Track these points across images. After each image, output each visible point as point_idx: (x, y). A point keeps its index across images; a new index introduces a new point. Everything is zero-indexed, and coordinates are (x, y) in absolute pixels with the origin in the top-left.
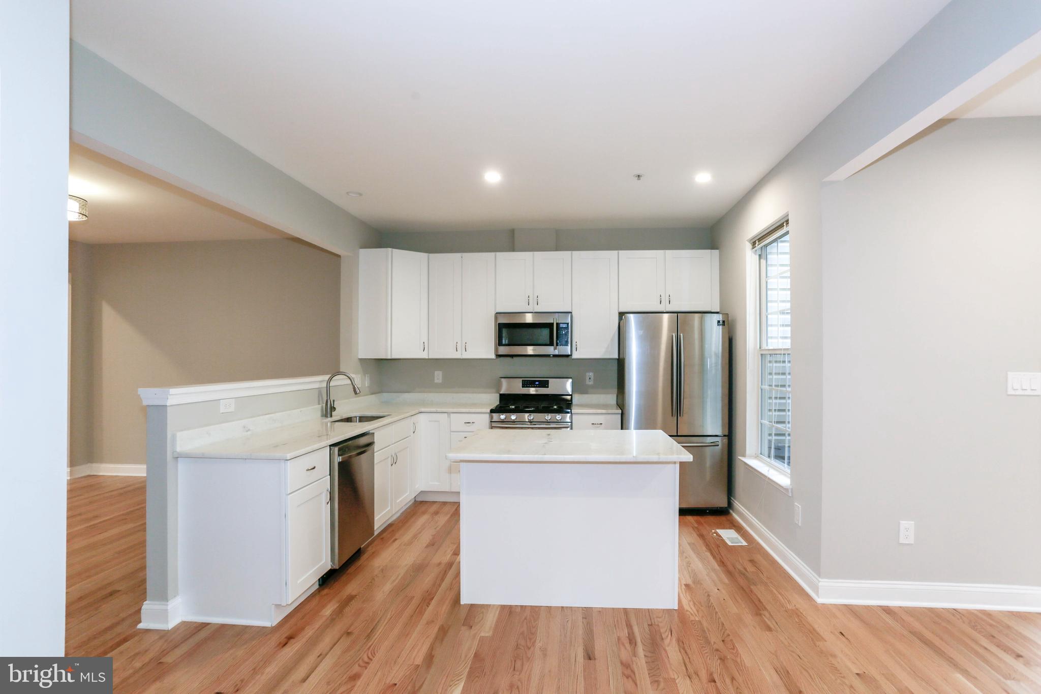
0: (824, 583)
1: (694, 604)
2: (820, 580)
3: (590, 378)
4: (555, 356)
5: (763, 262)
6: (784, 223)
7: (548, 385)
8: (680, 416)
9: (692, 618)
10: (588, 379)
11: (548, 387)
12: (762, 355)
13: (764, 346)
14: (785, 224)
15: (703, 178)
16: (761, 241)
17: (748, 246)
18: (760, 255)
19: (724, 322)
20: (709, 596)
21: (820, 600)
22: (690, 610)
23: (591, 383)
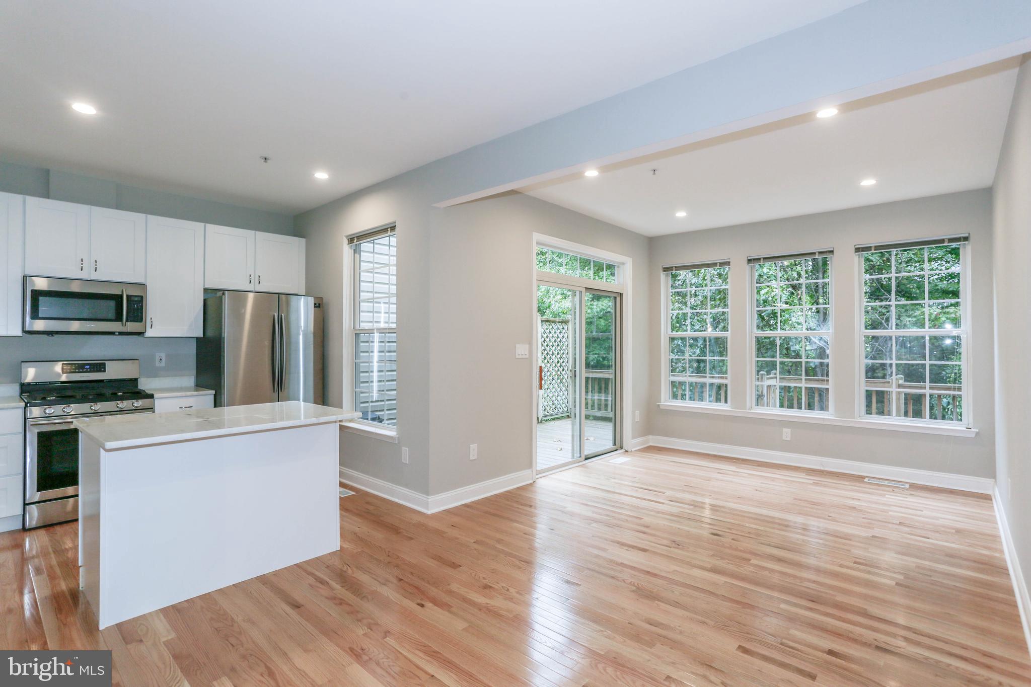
0: (431, 499)
1: (349, 542)
2: (429, 497)
3: (161, 360)
4: (121, 333)
5: (357, 256)
6: (388, 228)
7: (105, 368)
8: (281, 391)
9: (355, 551)
10: (157, 359)
11: (104, 371)
12: (356, 334)
13: (357, 327)
14: (389, 230)
15: (321, 176)
16: (355, 239)
17: (345, 241)
18: (354, 250)
19: (319, 304)
20: (355, 533)
21: (429, 512)
22: (348, 547)
23: (163, 364)
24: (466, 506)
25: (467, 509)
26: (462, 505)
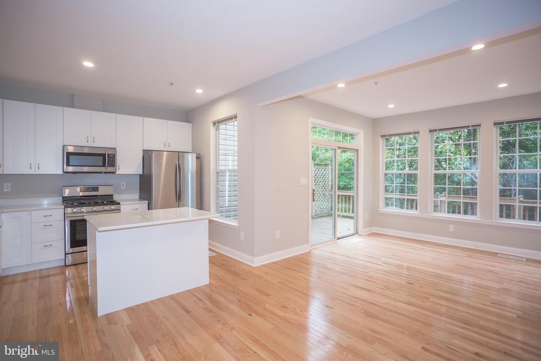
0: (256, 259)
1: (214, 280)
2: (254, 258)
3: (123, 185)
4: (105, 173)
5: (217, 132)
6: (233, 117)
7: (98, 189)
8: (180, 201)
9: (217, 285)
10: (122, 185)
11: (98, 191)
12: (217, 172)
13: (218, 169)
14: (234, 118)
15: (199, 91)
16: (217, 123)
17: (212, 124)
18: (216, 129)
19: (199, 157)
20: (217, 275)
21: (255, 266)
22: (213, 282)
23: (124, 187)
24: (273, 263)
25: (274, 265)
26: (271, 262)
